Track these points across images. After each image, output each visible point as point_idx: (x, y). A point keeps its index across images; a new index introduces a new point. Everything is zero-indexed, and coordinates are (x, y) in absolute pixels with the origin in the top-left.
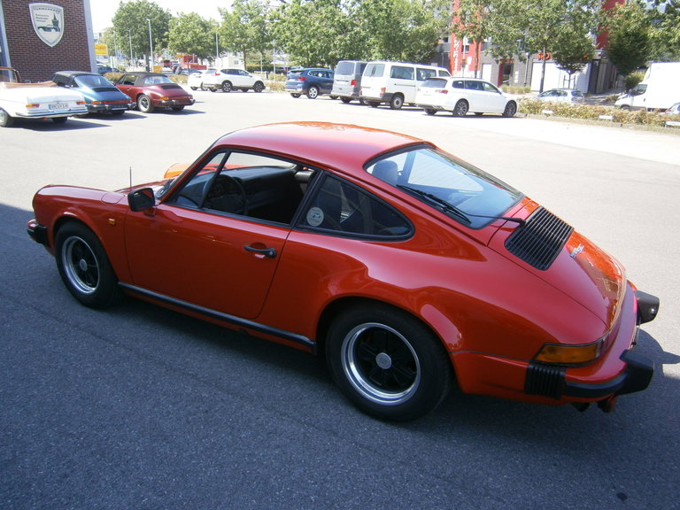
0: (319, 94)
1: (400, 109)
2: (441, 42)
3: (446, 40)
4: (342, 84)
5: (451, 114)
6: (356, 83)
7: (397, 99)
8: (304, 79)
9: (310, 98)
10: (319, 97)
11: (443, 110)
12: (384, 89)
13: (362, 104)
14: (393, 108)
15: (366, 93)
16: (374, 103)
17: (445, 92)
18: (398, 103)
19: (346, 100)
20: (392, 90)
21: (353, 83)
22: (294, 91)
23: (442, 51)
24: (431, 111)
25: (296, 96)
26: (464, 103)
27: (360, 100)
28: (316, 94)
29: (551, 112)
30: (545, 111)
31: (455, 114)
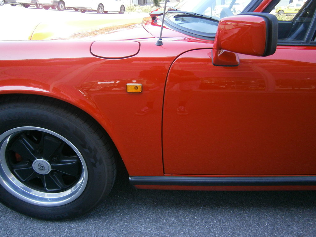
0: (5, 2)
13: (38, 8)
16: (46, 7)
18: (62, 6)
19: (26, 6)
24: (83, 11)
26: (101, 6)
27: (37, 5)
28: (3, 2)
29: (140, 10)
30: (137, 10)
31: (98, 11)
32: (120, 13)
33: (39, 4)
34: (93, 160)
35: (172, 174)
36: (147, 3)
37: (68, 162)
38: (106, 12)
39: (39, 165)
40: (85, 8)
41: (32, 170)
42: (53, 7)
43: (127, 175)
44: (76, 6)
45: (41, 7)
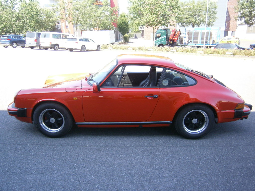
0: (17, 46)
1: (58, 50)
2: (57, 24)
3: (59, 23)
4: (30, 41)
5: (80, 51)
6: (37, 40)
7: (56, 46)
8: (10, 40)
9: (13, 47)
10: (17, 47)
11: (77, 49)
12: (51, 43)
13: (40, 49)
14: (55, 50)
15: (42, 44)
16: (46, 48)
17: (77, 43)
18: (57, 48)
19: (32, 48)
20: (54, 43)
21: (35, 41)
22: (6, 45)
23: (58, 28)
24: (71, 50)
25: (6, 47)
26: (84, 47)
27: (40, 47)
28: (16, 46)
29: (111, 48)
30: (109, 48)
31: (81, 51)
32: (97, 50)
33: (41, 47)
34: (66, 118)
35: (87, 122)
36: (119, 39)
37: (60, 119)
38: (87, 51)
39: (52, 120)
40: (73, 48)
41: (50, 122)
42: (51, 48)
43: (75, 122)
44: (67, 47)
45: (42, 48)
